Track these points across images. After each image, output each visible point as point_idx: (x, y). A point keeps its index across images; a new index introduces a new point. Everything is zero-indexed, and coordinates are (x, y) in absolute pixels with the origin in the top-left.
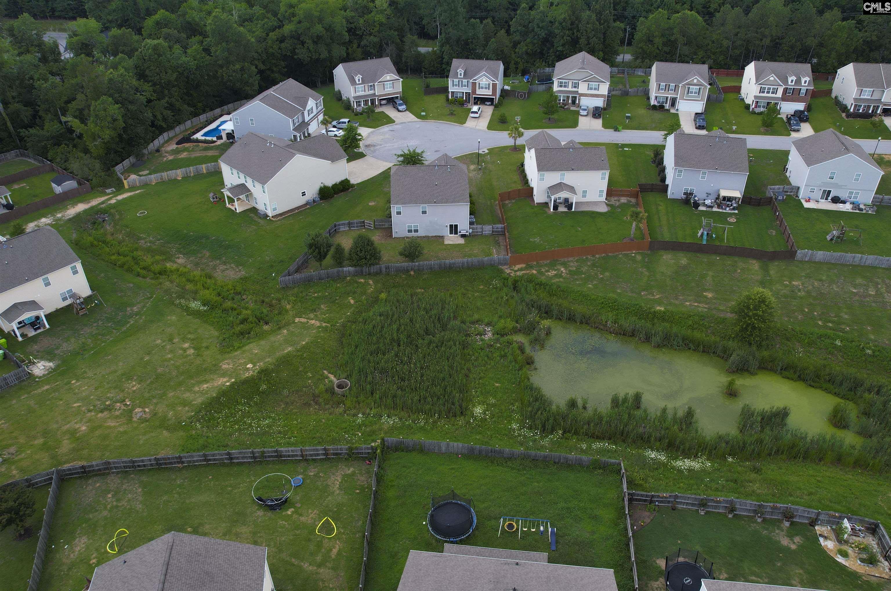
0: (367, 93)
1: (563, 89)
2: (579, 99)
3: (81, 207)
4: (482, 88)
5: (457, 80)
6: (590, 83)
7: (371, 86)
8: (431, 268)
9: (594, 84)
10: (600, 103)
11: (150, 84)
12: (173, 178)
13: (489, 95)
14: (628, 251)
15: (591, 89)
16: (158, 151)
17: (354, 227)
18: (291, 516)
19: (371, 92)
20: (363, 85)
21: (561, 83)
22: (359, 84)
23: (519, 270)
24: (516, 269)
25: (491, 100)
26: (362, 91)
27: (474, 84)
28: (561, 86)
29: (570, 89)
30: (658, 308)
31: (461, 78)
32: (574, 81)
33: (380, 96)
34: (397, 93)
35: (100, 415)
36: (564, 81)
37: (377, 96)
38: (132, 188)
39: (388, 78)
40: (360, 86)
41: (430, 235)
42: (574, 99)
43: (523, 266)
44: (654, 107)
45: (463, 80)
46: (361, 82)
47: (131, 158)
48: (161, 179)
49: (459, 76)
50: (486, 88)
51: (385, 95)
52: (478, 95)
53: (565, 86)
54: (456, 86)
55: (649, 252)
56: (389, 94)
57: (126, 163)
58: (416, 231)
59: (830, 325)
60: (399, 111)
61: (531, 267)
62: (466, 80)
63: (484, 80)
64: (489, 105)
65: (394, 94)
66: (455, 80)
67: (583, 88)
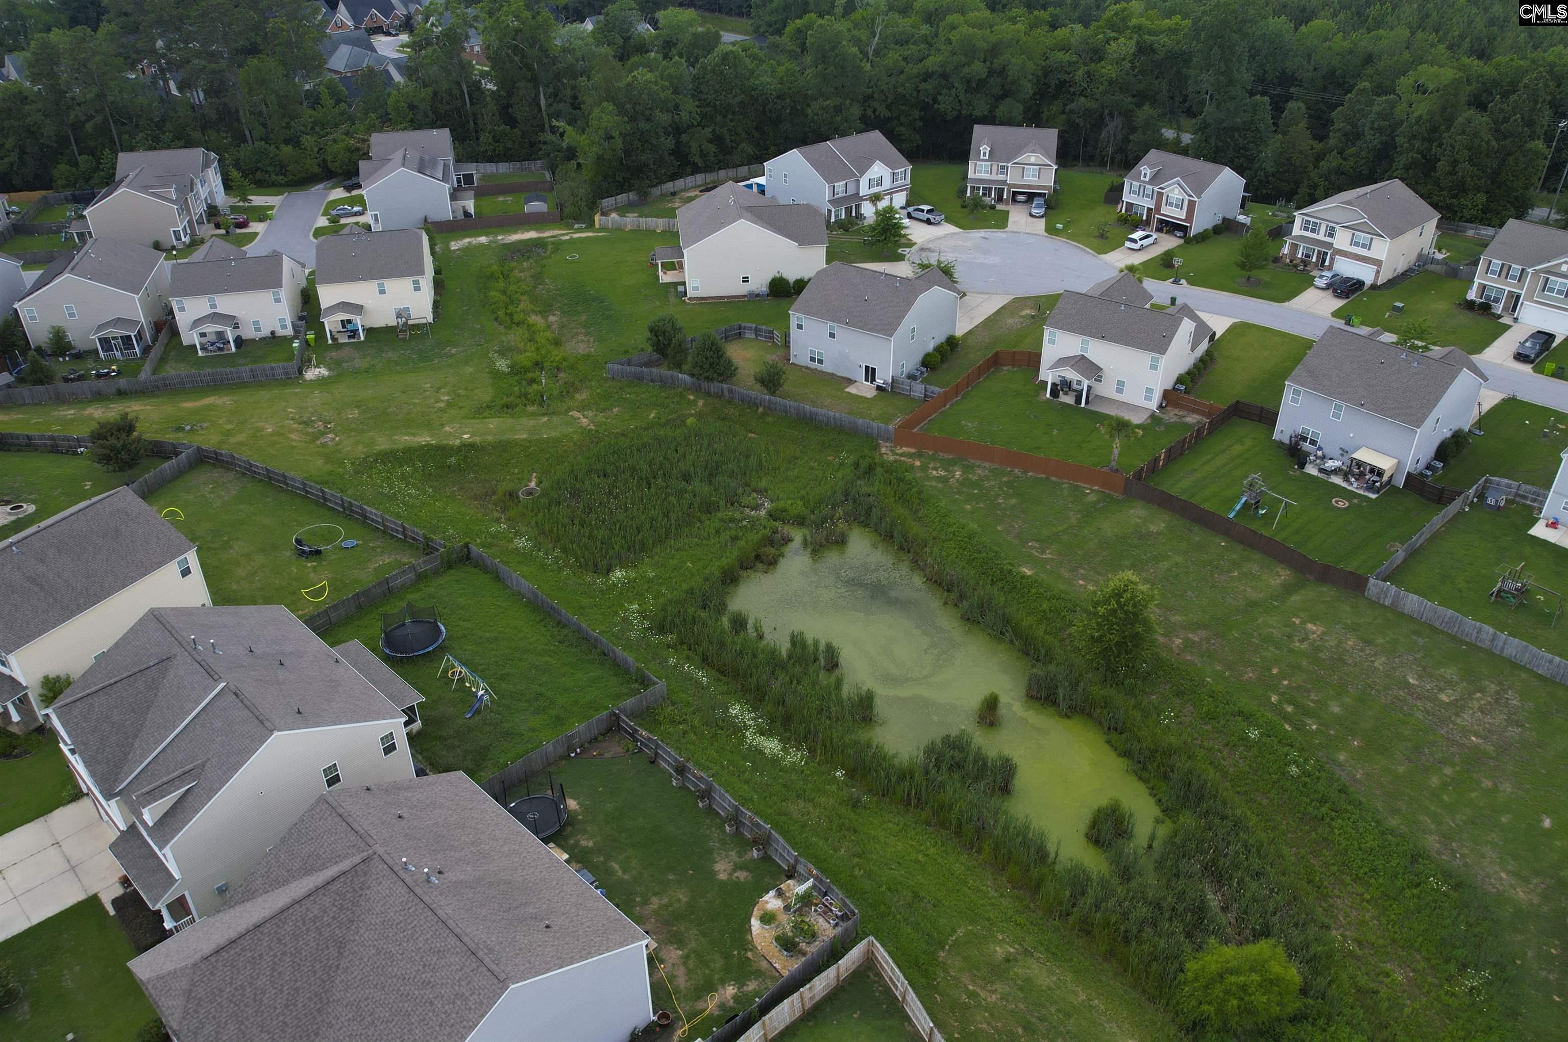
0: (994, 177)
1: (1309, 234)
2: (1332, 259)
3: (532, 235)
4: (1171, 204)
5: (1138, 184)
6: (1357, 233)
7: (1003, 167)
8: (786, 412)
9: (1362, 237)
10: (1366, 274)
11: (697, 103)
12: (652, 229)
13: (1181, 220)
14: (1085, 483)
15: (1357, 244)
16: (674, 194)
17: (761, 336)
18: (308, 568)
19: (1001, 177)
20: (989, 163)
21: (1308, 222)
22: (983, 160)
23: (902, 455)
24: (900, 451)
25: (1184, 229)
26: (986, 172)
27: (1160, 195)
28: (1306, 229)
29: (1321, 236)
30: (1025, 569)
31: (1144, 182)
32: (1331, 224)
33: (1015, 186)
34: (1044, 187)
35: (296, 425)
36: (1312, 220)
37: (1009, 185)
38: (602, 229)
39: (1033, 160)
40: (984, 163)
41: (839, 374)
42: (1322, 256)
43: (913, 450)
44: (1470, 305)
45: (1147, 186)
46: (987, 157)
47: (631, 194)
48: (638, 226)
49: (1142, 178)
50: (1177, 206)
51: (1023, 186)
52: (1163, 215)
53: (1313, 231)
54: (1134, 193)
55: (1121, 497)
56: (1030, 187)
57: (622, 198)
58: (821, 362)
59: (1290, 709)
60: (1031, 215)
61: (919, 455)
62: (1151, 187)
63: (1176, 191)
64: (1180, 237)
65: (1039, 187)
66: (1134, 183)
67: (1342, 240)
